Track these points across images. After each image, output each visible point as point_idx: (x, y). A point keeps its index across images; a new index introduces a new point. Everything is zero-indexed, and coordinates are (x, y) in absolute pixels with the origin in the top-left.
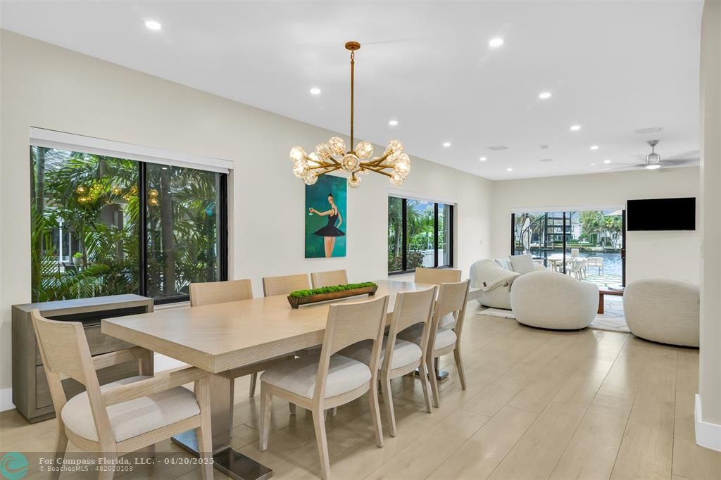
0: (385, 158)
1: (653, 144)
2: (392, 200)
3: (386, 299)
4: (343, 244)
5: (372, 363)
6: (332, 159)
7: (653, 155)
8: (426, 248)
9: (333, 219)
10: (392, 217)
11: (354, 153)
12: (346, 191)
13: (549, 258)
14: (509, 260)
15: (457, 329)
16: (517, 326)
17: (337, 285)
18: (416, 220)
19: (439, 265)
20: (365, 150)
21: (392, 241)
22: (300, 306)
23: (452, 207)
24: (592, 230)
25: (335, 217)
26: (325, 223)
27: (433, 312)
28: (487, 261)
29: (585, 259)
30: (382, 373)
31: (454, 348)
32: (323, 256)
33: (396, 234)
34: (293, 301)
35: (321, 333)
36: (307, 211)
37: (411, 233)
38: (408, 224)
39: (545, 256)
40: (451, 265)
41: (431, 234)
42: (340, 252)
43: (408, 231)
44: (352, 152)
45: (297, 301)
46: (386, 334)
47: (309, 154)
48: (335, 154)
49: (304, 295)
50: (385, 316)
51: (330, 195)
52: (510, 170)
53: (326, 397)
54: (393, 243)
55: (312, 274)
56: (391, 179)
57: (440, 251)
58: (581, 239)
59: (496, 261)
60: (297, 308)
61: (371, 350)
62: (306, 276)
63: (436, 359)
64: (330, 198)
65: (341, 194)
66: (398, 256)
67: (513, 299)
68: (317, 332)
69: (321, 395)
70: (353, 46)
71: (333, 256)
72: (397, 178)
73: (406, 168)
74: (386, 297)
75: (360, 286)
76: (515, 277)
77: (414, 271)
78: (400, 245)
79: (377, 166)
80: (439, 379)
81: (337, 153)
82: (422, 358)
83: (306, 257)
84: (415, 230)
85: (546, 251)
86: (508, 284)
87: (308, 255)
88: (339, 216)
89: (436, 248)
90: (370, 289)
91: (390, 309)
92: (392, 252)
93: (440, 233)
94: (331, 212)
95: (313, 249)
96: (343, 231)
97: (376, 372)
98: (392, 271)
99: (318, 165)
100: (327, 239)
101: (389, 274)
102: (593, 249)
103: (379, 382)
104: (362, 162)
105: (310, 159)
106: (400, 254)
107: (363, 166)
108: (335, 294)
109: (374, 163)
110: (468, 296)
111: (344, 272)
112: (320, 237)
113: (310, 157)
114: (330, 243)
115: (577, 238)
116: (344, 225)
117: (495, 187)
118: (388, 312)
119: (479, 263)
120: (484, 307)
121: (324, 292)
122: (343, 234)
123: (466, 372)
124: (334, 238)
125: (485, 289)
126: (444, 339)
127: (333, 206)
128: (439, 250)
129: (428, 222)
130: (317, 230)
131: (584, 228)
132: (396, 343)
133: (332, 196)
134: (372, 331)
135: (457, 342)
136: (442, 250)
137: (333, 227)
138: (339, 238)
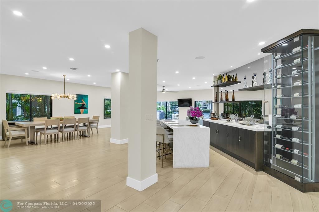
1: (164, 87)
2: (105, 99)
7: (164, 89)
9: (83, 105)
32: (80, 113)
36: (75, 103)
42: (87, 113)
65: (86, 99)
70: (64, 76)
71: (83, 113)
87: (75, 113)
94: (83, 103)
96: (87, 107)
100: (81, 110)
101: (104, 118)
112: (79, 109)
114: (82, 111)
124: (84, 109)
127: (83, 102)
130: (78, 107)
133: (83, 99)
135: (88, 129)
137: (83, 107)
138: (85, 109)
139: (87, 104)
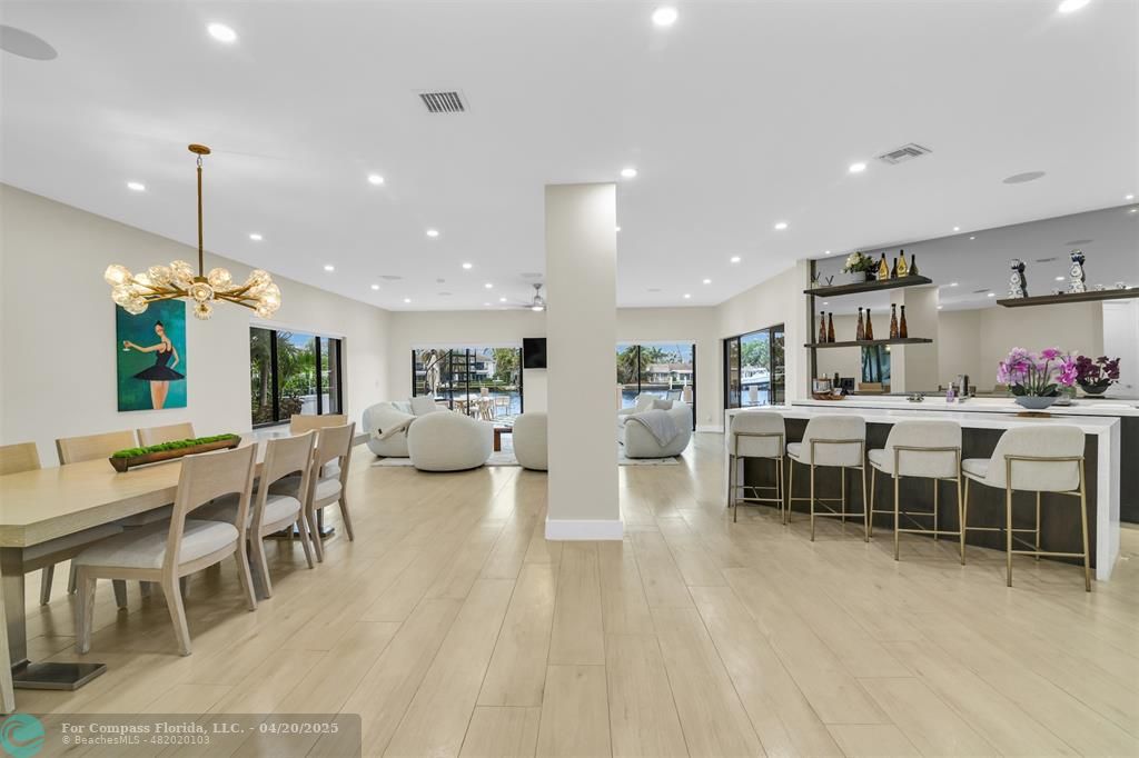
0: (248, 289)
1: (538, 287)
2: (253, 331)
3: (254, 448)
4: (181, 390)
5: (238, 521)
6: (172, 285)
7: (537, 297)
8: (306, 393)
9: (165, 356)
10: (256, 353)
11: (205, 281)
12: (184, 318)
13: (455, 399)
14: (409, 403)
15: (343, 478)
16: (415, 472)
17: (183, 440)
18: (290, 355)
19: (324, 413)
20: (221, 278)
21: (257, 385)
22: (130, 468)
23: (339, 342)
24: (506, 368)
25: (168, 354)
26: (152, 362)
27: (313, 462)
28: (383, 404)
29: (492, 398)
30: (252, 531)
31: (339, 497)
33: (263, 375)
34: (119, 463)
35: (172, 491)
36: (120, 346)
37: (285, 374)
38: (279, 362)
39: (451, 397)
40: (340, 411)
41: (312, 375)
42: (178, 401)
43: (280, 372)
44: (201, 279)
45: (123, 463)
46: (255, 491)
47: (134, 275)
48: (178, 281)
49: (136, 455)
50: (253, 468)
51: (159, 323)
52: (408, 301)
53: (181, 562)
54: (258, 386)
55: (138, 431)
56: (256, 312)
57: (326, 397)
58: (495, 377)
59: (394, 405)
60: (126, 470)
61: (237, 509)
62: (130, 433)
63: (320, 512)
64: (158, 327)
65: (176, 322)
66: (266, 404)
67: (411, 444)
68: (166, 490)
69: (175, 561)
70: (199, 150)
71: (166, 406)
72: (263, 310)
73: (276, 302)
74: (253, 445)
75: (217, 439)
76: (412, 420)
77: (289, 422)
78: (267, 391)
79: (239, 297)
80: (323, 536)
81: (182, 281)
82: (300, 511)
83: (120, 410)
84: (291, 369)
85: (451, 392)
86: (405, 429)
87: (123, 407)
88: (175, 352)
89: (319, 393)
90: (231, 442)
91: (260, 459)
92: (257, 401)
93: (325, 374)
94: (161, 347)
95: (131, 398)
96: (181, 372)
97: (244, 531)
98: (257, 421)
99: (151, 291)
100: (155, 385)
101: (254, 428)
102: (507, 388)
103: (248, 542)
104: (217, 291)
105: (137, 283)
106: (268, 402)
107: (217, 296)
108: (180, 451)
109: (233, 292)
110: (354, 441)
111: (189, 425)
112: (143, 383)
113: (136, 279)
114: (160, 390)
115: (491, 377)
116: (183, 364)
117: (393, 319)
118: (258, 462)
119: (372, 408)
120: (380, 457)
121: (166, 449)
122: (182, 377)
123: (353, 524)
124: (167, 383)
125: (381, 436)
126: (326, 489)
127: (164, 338)
128: (323, 396)
129: (307, 359)
130: (138, 372)
131: (499, 366)
132: (268, 499)
133: (161, 325)
134: (237, 482)
135: (343, 490)
136: (327, 395)
137: (164, 368)
138: (175, 382)
139: (183, 351)
